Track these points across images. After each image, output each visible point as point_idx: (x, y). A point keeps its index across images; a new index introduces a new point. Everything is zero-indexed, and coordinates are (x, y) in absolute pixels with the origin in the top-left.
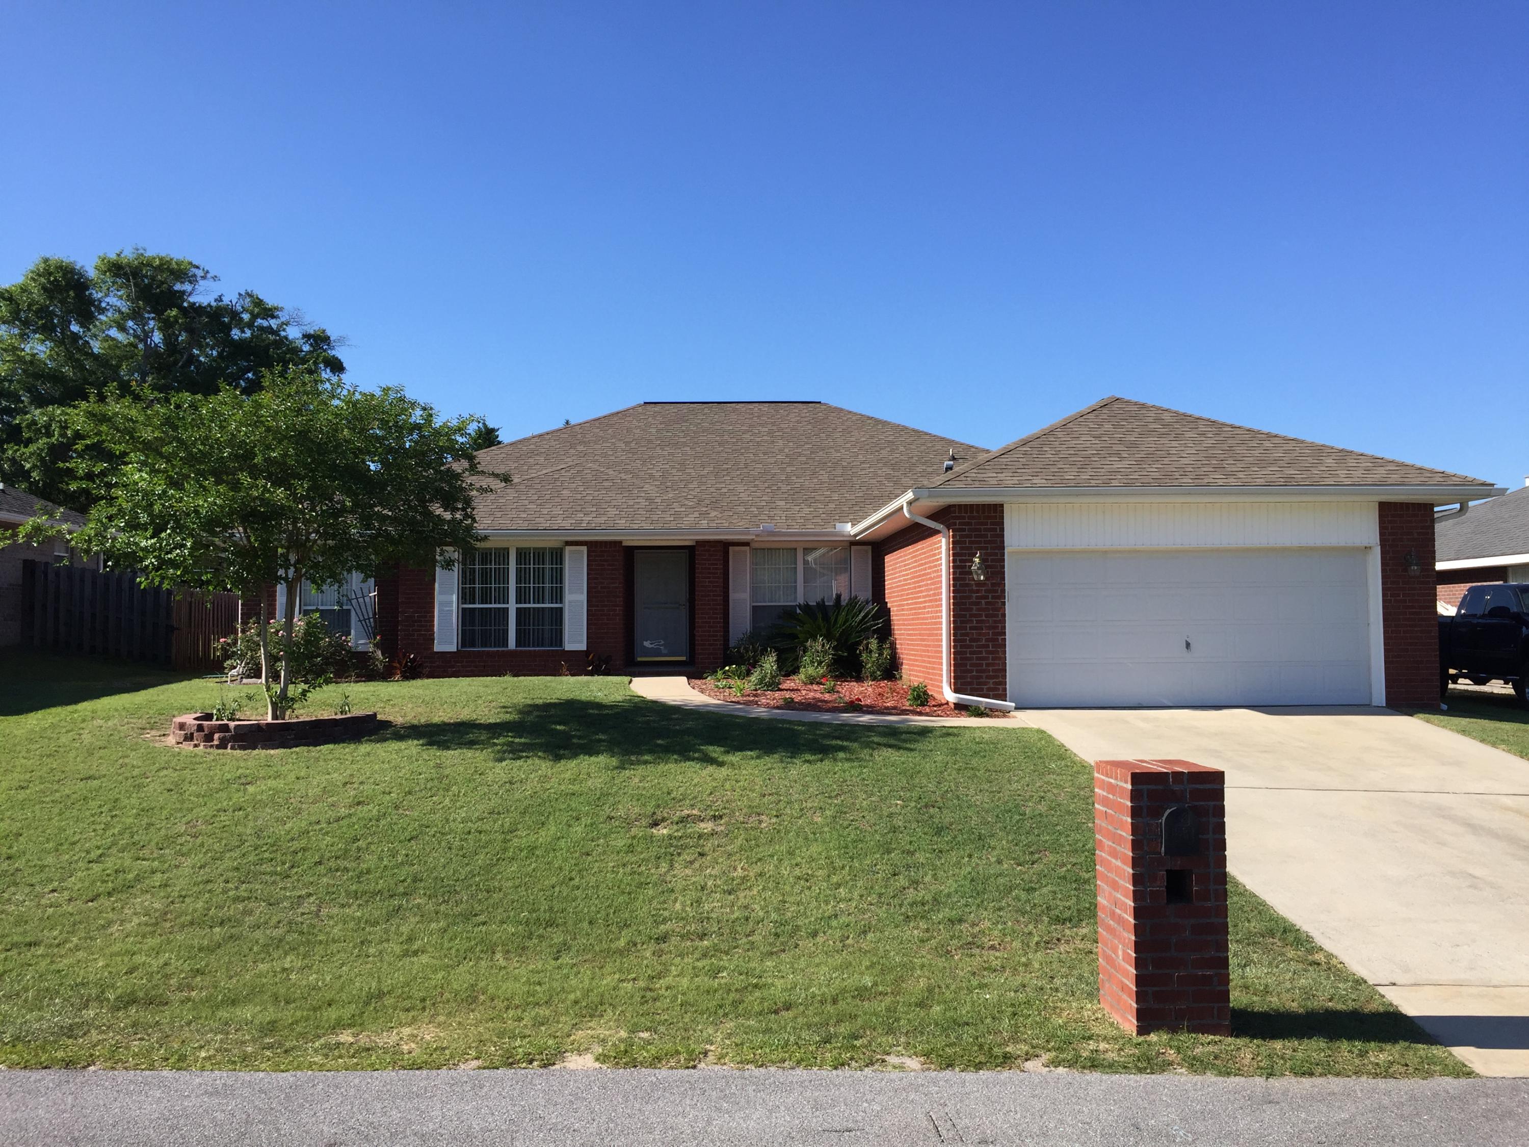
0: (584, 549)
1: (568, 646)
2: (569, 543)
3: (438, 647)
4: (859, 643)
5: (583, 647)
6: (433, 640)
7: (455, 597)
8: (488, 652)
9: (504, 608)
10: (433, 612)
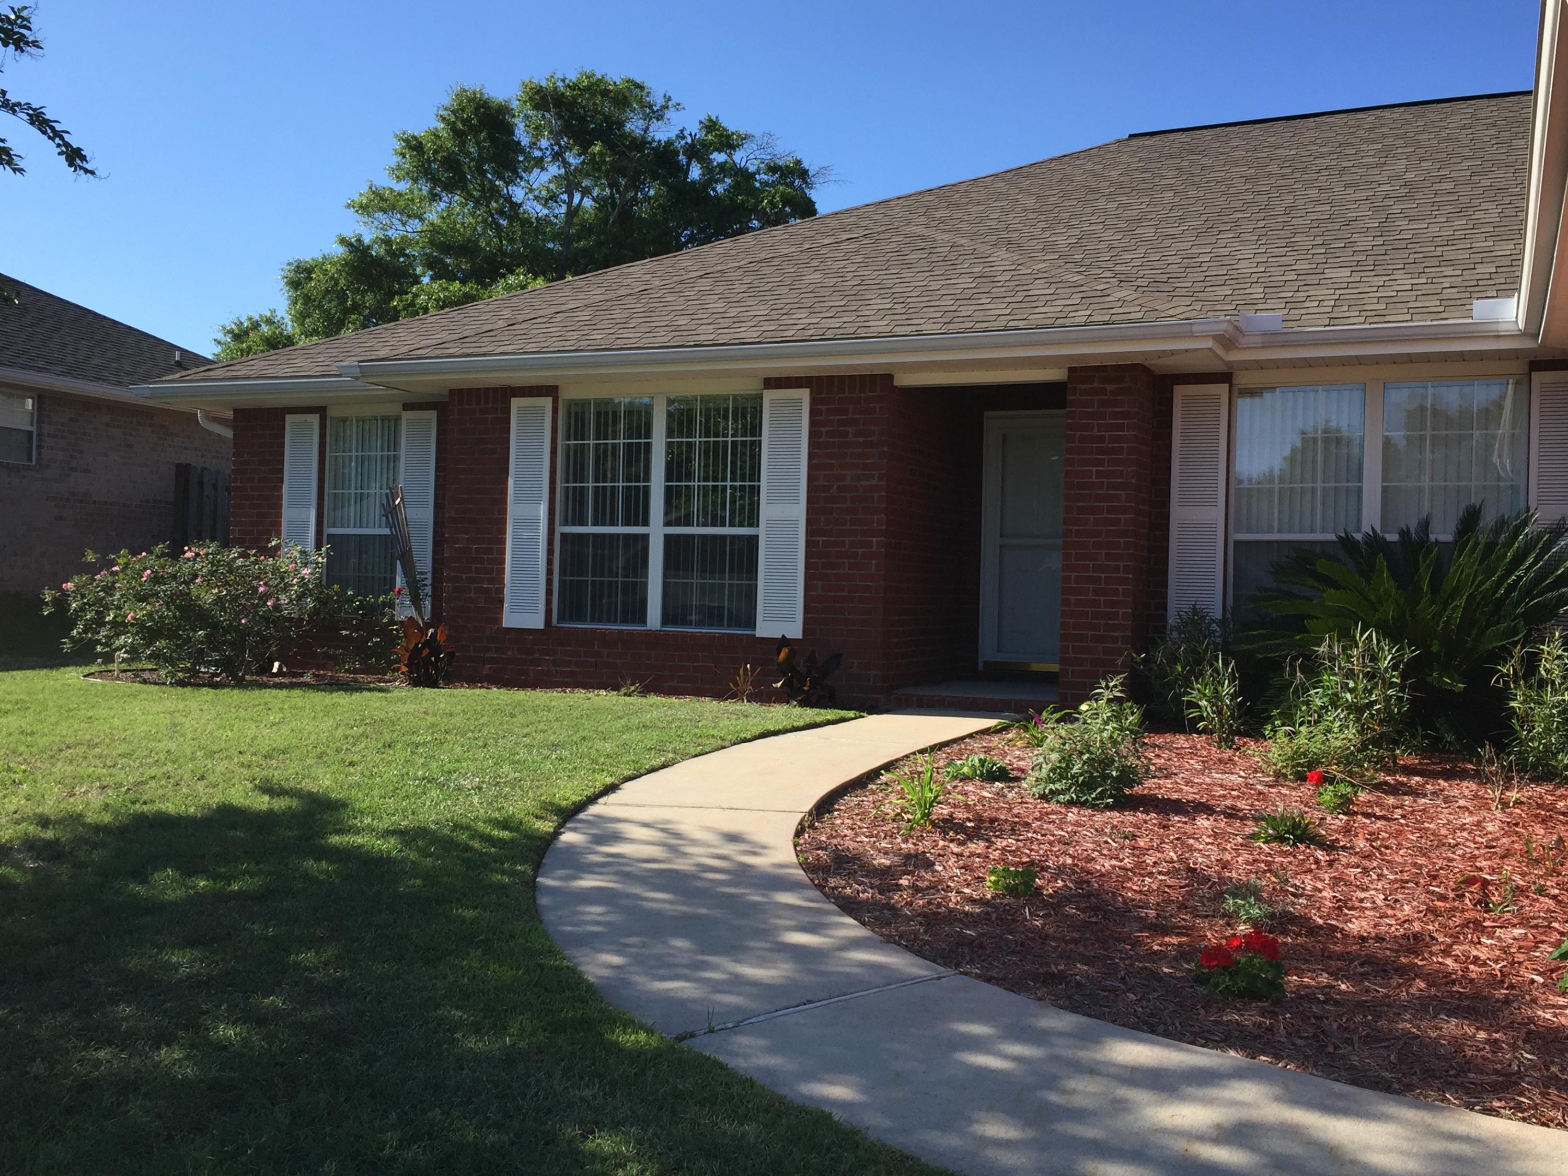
0: (804, 395)
1: (766, 629)
2: (772, 383)
3: (511, 619)
4: (1503, 655)
5: (795, 631)
6: (502, 601)
7: (543, 510)
8: (603, 633)
9: (636, 537)
10: (503, 541)
